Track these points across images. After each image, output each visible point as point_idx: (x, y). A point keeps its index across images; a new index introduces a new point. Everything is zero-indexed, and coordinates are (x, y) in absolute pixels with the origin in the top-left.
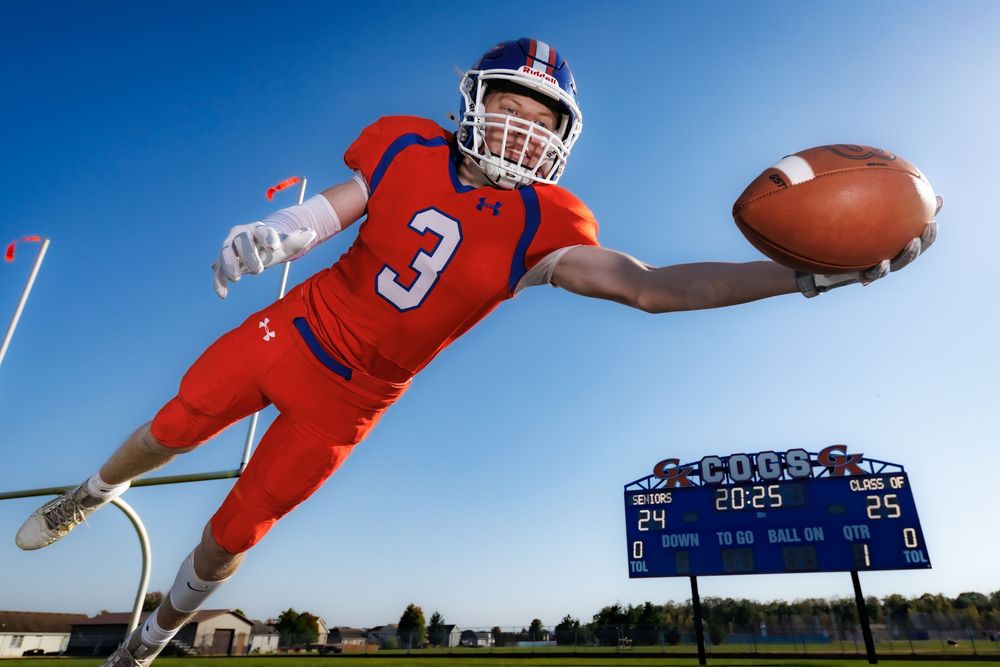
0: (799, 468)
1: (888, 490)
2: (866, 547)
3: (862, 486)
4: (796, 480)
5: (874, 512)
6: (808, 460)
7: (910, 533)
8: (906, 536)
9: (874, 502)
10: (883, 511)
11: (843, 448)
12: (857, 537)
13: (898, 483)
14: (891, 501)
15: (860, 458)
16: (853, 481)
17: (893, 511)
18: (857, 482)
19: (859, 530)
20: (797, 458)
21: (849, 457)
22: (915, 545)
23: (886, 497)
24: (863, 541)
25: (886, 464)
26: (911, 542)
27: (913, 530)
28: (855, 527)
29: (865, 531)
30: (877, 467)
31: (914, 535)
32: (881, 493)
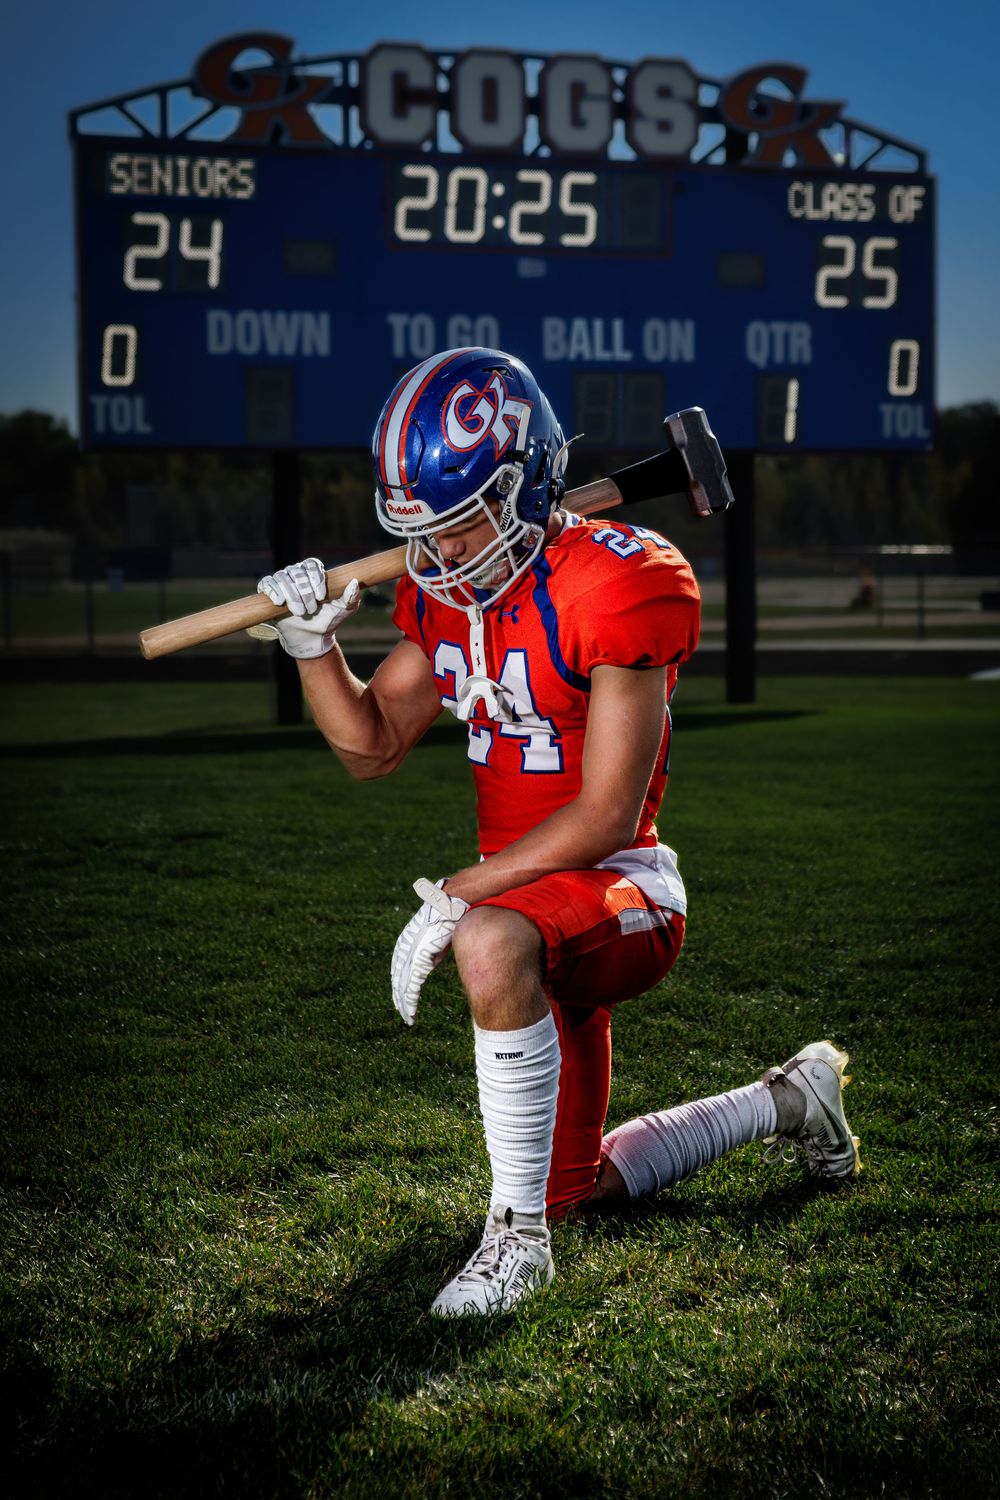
0: (664, 126)
1: (881, 225)
2: (793, 388)
3: (818, 205)
4: (646, 164)
5: (834, 287)
6: (693, 103)
7: (905, 355)
8: (895, 362)
9: (837, 257)
10: (856, 286)
11: (793, 77)
12: (779, 357)
13: (906, 204)
14: (881, 258)
15: (829, 113)
16: (796, 186)
17: (879, 287)
18: (809, 191)
19: (787, 337)
20: (664, 93)
21: (806, 110)
22: (910, 389)
23: (873, 244)
24: (789, 371)
25: (886, 141)
26: (903, 380)
27: (913, 347)
28: (779, 328)
29: (799, 340)
30: (862, 147)
31: (914, 362)
32: (860, 232)
